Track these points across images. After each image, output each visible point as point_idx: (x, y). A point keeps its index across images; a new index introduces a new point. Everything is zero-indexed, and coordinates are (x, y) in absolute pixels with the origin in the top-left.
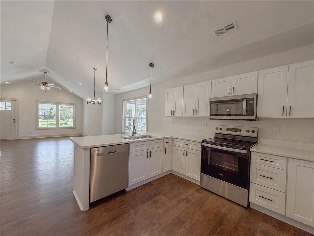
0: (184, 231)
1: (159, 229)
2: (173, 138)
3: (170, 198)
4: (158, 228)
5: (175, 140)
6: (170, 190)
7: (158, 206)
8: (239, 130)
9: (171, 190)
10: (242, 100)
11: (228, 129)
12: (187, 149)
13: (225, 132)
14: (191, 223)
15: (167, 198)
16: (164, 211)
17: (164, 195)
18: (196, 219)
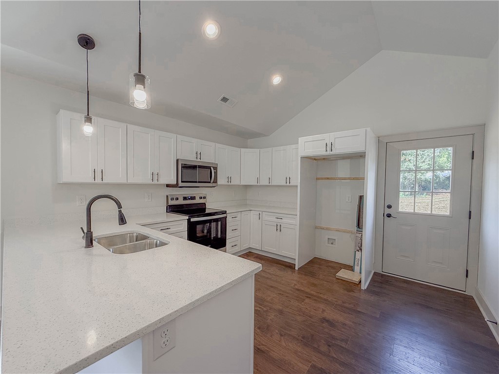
8: (193, 198)
11: (185, 199)
13: (180, 202)
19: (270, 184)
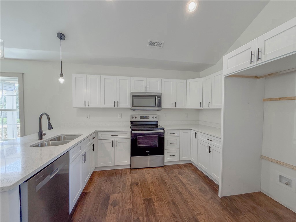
0: (158, 204)
1: (145, 218)
2: (96, 132)
3: (121, 191)
4: (143, 219)
5: (99, 134)
6: (112, 185)
7: (121, 205)
8: (148, 117)
9: (114, 185)
10: (154, 96)
11: (141, 117)
12: (115, 140)
13: (138, 119)
14: (155, 195)
15: (120, 192)
16: (131, 203)
17: (114, 193)
18: (154, 191)
19: (210, 107)
